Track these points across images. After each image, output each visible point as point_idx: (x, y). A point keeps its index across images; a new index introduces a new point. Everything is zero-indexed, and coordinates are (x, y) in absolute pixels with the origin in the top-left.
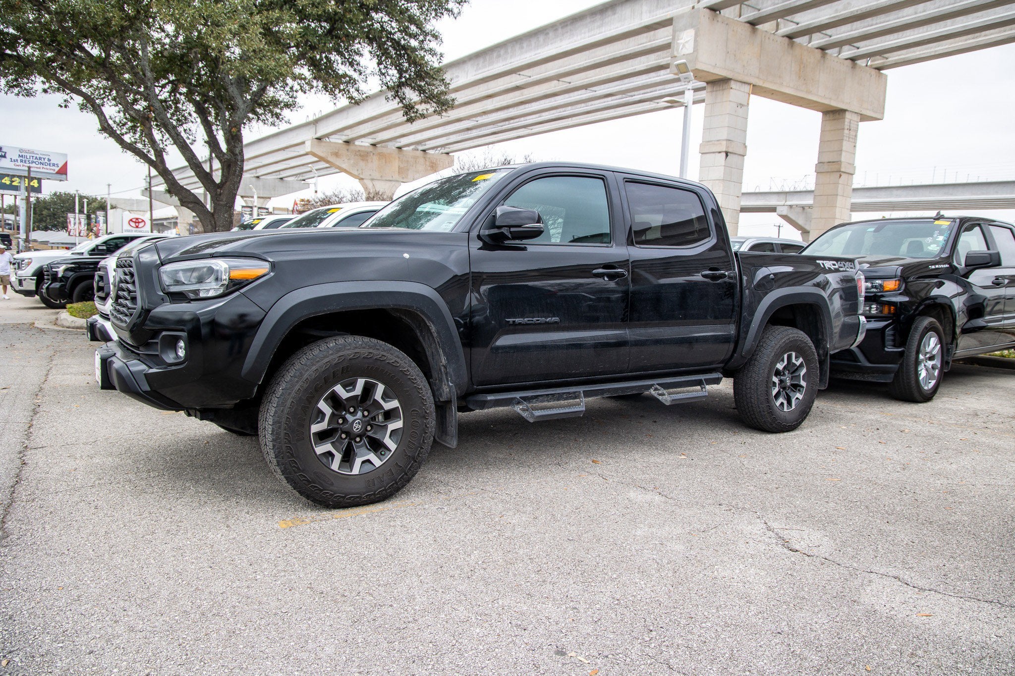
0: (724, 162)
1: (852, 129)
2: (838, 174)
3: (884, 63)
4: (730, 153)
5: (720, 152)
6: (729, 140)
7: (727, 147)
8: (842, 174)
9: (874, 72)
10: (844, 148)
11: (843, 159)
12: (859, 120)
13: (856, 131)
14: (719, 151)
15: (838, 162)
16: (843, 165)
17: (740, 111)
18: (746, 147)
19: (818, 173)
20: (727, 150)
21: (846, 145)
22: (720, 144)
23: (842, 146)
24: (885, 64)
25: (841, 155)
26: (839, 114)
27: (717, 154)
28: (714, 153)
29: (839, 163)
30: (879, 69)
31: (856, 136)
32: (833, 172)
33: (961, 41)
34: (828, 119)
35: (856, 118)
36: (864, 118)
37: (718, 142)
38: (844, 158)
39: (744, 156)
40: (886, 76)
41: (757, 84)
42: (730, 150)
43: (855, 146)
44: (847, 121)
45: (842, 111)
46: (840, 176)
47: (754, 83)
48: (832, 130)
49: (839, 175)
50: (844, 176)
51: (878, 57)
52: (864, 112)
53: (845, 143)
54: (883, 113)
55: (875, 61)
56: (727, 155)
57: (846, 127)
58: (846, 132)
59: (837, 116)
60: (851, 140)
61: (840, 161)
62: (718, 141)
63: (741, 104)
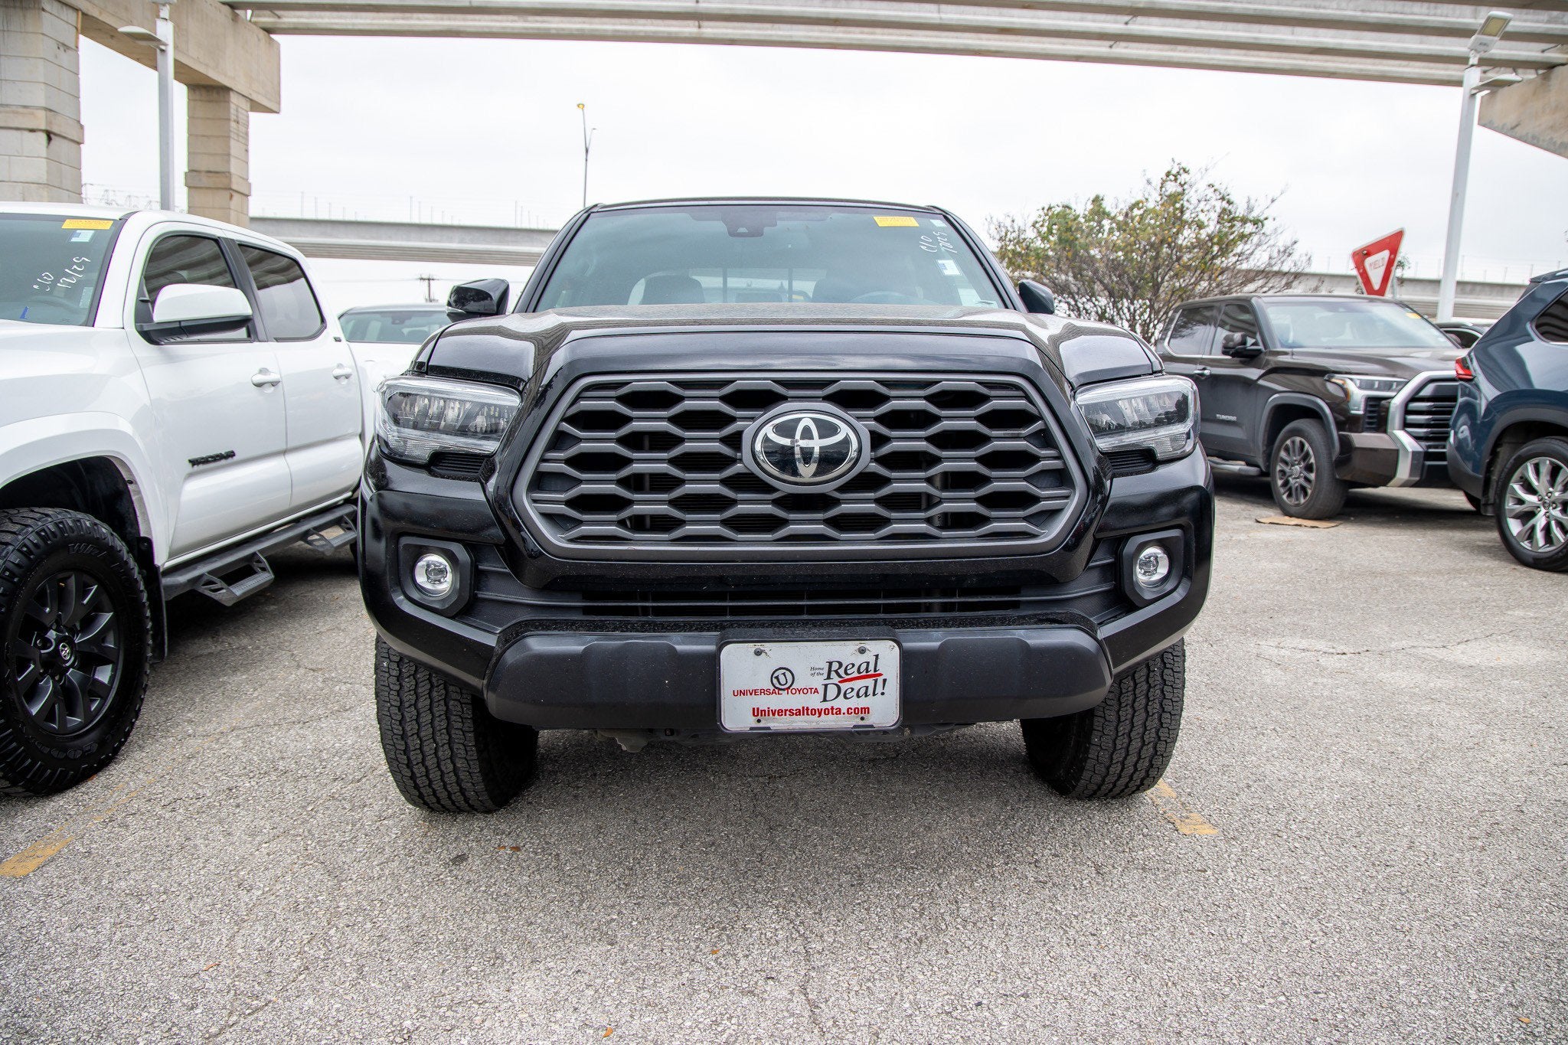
0: (44, 149)
1: (240, 121)
2: (227, 194)
3: (275, 23)
4: (55, 134)
5: (32, 131)
6: (51, 110)
7: (49, 123)
8: (234, 194)
9: (262, 34)
10: (233, 152)
11: (233, 170)
12: (248, 109)
13: (247, 126)
14: (31, 127)
15: (224, 173)
16: (234, 179)
17: (65, 58)
18: (82, 127)
19: (189, 187)
20: (49, 129)
21: (235, 147)
22: (33, 114)
23: (229, 147)
24: (278, 26)
25: (228, 161)
26: (218, 93)
27: (27, 134)
28: (17, 129)
29: (227, 174)
30: (269, 31)
31: (247, 134)
32: (218, 189)
33: (387, 19)
34: (198, 97)
35: (245, 105)
36: (257, 107)
37: (25, 110)
38: (234, 168)
39: (79, 143)
40: (278, 45)
41: (90, 13)
42: (55, 129)
43: (247, 151)
44: (232, 106)
45: (224, 90)
46: (231, 196)
47: (85, 11)
48: (208, 119)
49: (228, 196)
50: (236, 197)
51: (268, 12)
52: (255, 97)
53: (233, 143)
54: (279, 103)
55: (259, 16)
56: (49, 139)
57: (233, 117)
58: (233, 124)
59: (215, 96)
60: (241, 139)
61: (229, 172)
62: (25, 107)
63: (64, 45)
